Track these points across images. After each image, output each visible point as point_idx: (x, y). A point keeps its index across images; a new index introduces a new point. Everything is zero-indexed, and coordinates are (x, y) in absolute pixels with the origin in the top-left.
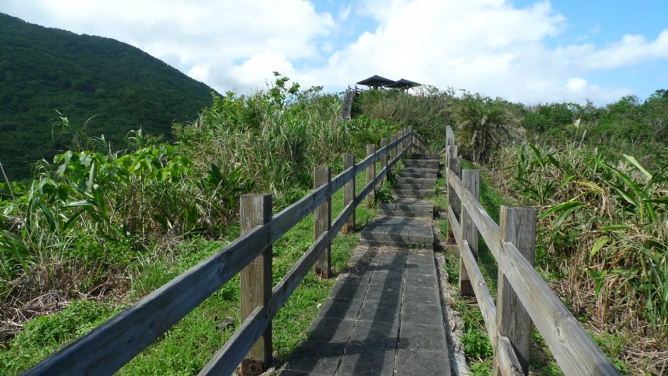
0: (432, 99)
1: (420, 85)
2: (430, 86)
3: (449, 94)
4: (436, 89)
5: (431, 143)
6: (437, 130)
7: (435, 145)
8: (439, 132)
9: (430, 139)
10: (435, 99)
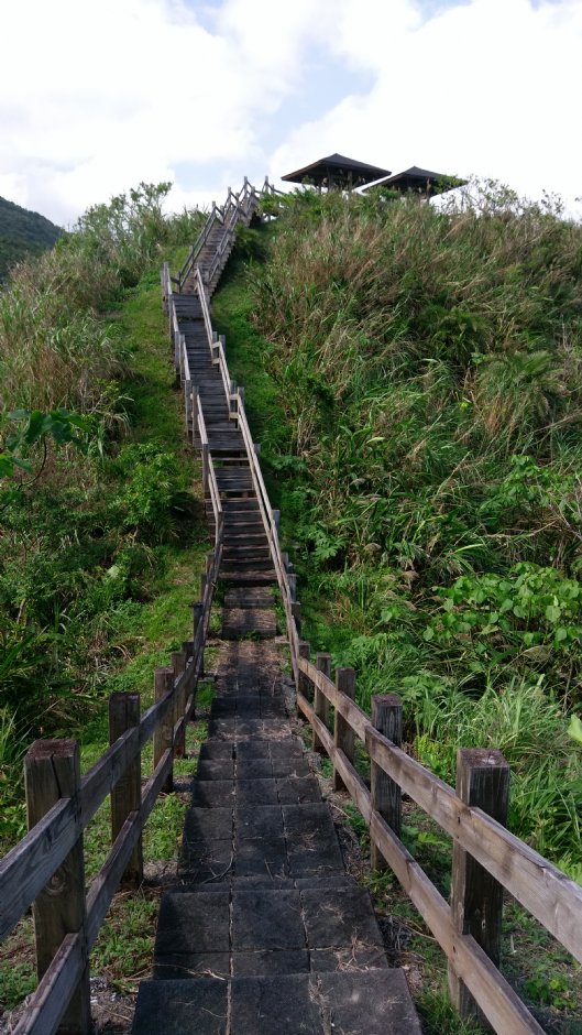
0: (495, 221)
1: (462, 183)
2: (492, 184)
3: (544, 212)
4: (509, 196)
5: (484, 364)
6: (508, 318)
7: (499, 372)
8: (513, 326)
9: (483, 352)
10: (506, 221)
